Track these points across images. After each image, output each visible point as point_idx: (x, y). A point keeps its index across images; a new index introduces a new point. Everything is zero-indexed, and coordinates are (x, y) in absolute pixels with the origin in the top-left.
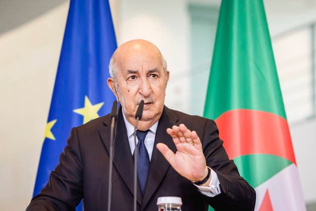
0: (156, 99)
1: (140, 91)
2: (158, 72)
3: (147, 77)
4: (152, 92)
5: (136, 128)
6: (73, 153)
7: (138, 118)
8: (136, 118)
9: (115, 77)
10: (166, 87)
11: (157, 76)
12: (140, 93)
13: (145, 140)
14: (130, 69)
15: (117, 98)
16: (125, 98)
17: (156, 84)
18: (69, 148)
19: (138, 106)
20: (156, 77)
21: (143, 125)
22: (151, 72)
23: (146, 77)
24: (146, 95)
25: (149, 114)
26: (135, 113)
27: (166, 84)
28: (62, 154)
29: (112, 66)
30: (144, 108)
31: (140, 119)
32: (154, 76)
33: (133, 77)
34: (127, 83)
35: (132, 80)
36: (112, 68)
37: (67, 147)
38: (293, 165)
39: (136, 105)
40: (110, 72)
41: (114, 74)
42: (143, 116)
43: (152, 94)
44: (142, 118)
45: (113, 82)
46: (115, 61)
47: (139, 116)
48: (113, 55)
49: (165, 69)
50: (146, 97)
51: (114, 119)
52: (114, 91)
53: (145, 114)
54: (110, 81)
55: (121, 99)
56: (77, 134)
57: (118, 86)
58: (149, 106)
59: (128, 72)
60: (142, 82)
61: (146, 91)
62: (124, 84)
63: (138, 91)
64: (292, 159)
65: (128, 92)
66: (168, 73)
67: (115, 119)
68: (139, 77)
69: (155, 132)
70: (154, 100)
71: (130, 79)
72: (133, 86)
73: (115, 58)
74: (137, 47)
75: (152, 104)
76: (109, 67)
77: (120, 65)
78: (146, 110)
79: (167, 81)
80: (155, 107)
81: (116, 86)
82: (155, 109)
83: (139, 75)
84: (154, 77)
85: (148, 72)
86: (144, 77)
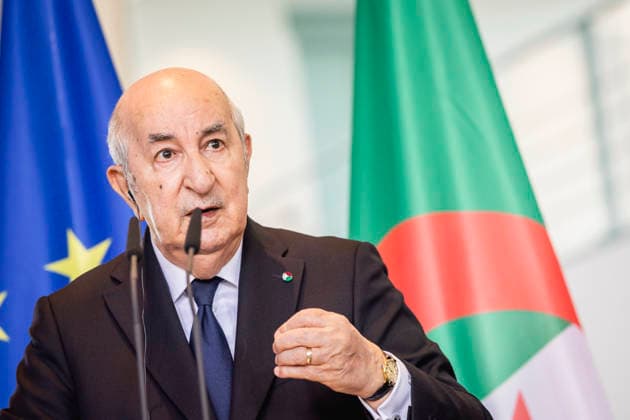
0: (228, 196)
1: (188, 182)
2: (225, 131)
3: (200, 148)
4: (216, 180)
5: (189, 273)
6: (49, 358)
7: (191, 251)
8: (187, 250)
9: (126, 161)
10: (246, 170)
11: (223, 143)
12: (188, 188)
13: (214, 304)
14: (155, 132)
15: (135, 211)
16: (153, 206)
17: (222, 164)
18: (37, 349)
19: (188, 219)
20: (222, 146)
21: (204, 262)
22: (208, 132)
23: (197, 149)
24: (203, 191)
25: (217, 236)
26: (182, 238)
27: (247, 164)
28: (22, 364)
29: (113, 137)
30: (203, 225)
31: (197, 252)
32: (216, 143)
33: (168, 153)
34: (155, 170)
35: (165, 159)
36: (116, 141)
37: (31, 344)
38: (572, 328)
39: (182, 218)
40: (112, 152)
41: (121, 155)
42: (202, 243)
43: (217, 187)
44: (202, 247)
45: (122, 174)
46: (119, 123)
47: (193, 244)
48: (115, 111)
49: (240, 130)
50: (203, 195)
51: (134, 259)
52: (125, 196)
53: (208, 237)
54: (114, 172)
55: (146, 211)
56: (53, 313)
57: (135, 179)
58: (214, 218)
59: (149, 140)
60: (190, 160)
61: (201, 181)
62: (147, 172)
63: (183, 182)
64: (569, 315)
65: (158, 188)
66: (248, 138)
67: (138, 261)
68: (181, 150)
69: (237, 284)
70: (223, 200)
71: (161, 156)
72: (170, 174)
73: (117, 117)
74: (167, 83)
75: (219, 212)
76: (108, 140)
77: (134, 130)
78: (208, 227)
79: (249, 155)
80: (228, 217)
81: (130, 181)
82: (228, 221)
83: (178, 144)
84: (216, 146)
85: (200, 134)
86: (192, 149)
